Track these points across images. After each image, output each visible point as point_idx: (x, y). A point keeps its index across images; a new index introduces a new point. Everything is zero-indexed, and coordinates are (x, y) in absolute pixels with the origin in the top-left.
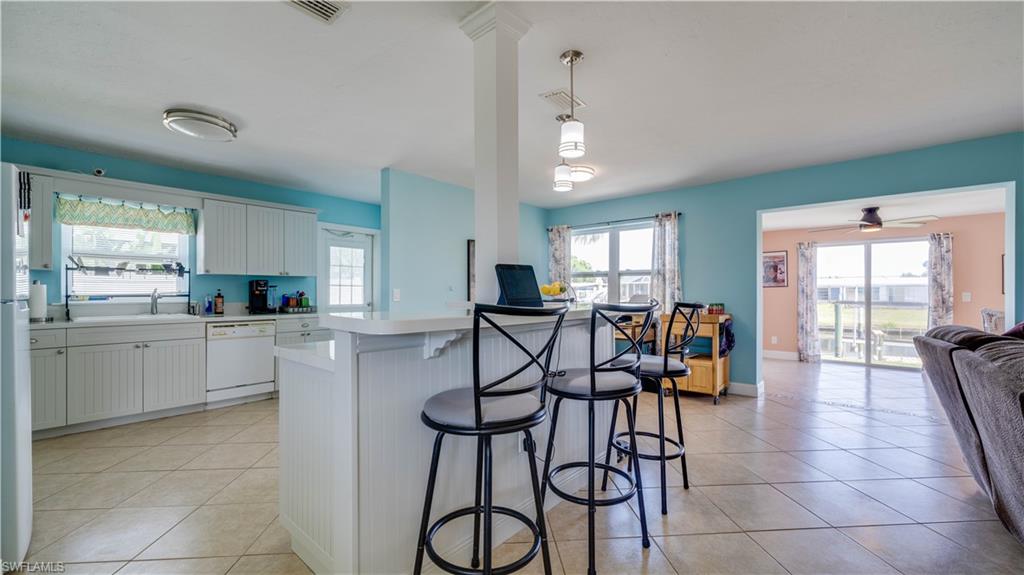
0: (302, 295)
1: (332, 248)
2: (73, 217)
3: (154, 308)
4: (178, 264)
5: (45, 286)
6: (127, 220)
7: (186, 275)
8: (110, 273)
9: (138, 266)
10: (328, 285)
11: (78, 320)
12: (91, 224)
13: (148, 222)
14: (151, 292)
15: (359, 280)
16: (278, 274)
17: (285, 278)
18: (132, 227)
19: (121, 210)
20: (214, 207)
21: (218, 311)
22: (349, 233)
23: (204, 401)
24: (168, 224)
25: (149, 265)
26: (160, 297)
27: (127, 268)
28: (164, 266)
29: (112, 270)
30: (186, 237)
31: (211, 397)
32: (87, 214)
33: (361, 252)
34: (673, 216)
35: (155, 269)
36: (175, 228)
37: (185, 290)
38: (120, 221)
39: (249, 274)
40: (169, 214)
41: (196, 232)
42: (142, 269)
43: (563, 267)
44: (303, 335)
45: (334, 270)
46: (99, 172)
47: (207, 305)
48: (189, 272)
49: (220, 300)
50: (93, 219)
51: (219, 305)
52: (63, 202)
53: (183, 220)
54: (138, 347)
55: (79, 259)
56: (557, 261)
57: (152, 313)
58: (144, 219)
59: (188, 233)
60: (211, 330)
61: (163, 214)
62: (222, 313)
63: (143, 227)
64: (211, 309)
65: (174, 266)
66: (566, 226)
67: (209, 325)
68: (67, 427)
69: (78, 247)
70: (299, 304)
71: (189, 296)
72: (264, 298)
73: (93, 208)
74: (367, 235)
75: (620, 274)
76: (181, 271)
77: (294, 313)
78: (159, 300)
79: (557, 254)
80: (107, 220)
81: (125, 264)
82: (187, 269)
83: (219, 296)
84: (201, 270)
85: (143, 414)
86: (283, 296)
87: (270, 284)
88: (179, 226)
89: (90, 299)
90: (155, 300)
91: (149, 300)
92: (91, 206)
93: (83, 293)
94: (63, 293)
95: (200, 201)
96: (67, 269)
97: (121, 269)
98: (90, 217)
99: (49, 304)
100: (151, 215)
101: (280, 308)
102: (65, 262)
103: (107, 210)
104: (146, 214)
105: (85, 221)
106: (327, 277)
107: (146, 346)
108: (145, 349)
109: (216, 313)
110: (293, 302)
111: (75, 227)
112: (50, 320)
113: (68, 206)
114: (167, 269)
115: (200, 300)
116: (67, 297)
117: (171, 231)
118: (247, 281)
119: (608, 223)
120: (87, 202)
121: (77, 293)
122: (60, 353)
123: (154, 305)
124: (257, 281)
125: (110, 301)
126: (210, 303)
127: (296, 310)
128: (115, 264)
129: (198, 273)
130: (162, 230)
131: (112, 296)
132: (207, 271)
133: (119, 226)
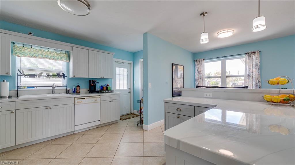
0: (107, 85)
1: (117, 68)
2: (20, 54)
3: (53, 92)
4: (63, 73)
5: (8, 82)
6: (42, 55)
7: (66, 78)
8: (36, 77)
9: (47, 74)
10: (115, 82)
11: (22, 97)
12: (28, 57)
13: (51, 56)
14: (52, 85)
15: (126, 80)
16: (100, 78)
17: (102, 79)
18: (44, 58)
19: (40, 51)
20: (76, 50)
21: (78, 92)
22: (123, 63)
23: (74, 130)
24: (59, 57)
25: (51, 74)
26: (56, 87)
27: (42, 75)
28: (57, 74)
29: (36, 75)
30: (65, 63)
31: (76, 128)
32: (26, 52)
33: (126, 70)
34: (257, 52)
35: (54, 75)
36: (61, 59)
37: (65, 84)
38: (40, 56)
39: (89, 77)
40: (59, 53)
41: (69, 61)
42: (48, 75)
43: (201, 74)
44: (110, 101)
45: (117, 76)
46: (30, 34)
47: (74, 90)
48: (67, 77)
49: (78, 88)
50: (29, 54)
51: (78, 90)
52: (16, 47)
53: (64, 56)
54: (47, 109)
55: (23, 71)
56: (199, 72)
57: (53, 93)
58: (50, 55)
59: (66, 61)
60: (76, 101)
61: (56, 53)
62: (79, 93)
63: (49, 58)
64: (75, 91)
65: (61, 74)
66: (202, 59)
67: (75, 98)
68: (16, 146)
69: (22, 66)
70: (107, 89)
71: (67, 86)
72: (95, 86)
73: (29, 50)
74: (128, 63)
75: (227, 77)
76: (64, 76)
77: (106, 93)
78: (55, 88)
79: (199, 70)
80: (34, 55)
81: (42, 73)
82: (66, 76)
83: (78, 86)
84: (71, 76)
85: (49, 137)
86: (101, 86)
87: (97, 81)
88: (63, 58)
89: (27, 88)
90: (54, 88)
91: (51, 88)
92: (27, 49)
93: (25, 85)
94: (16, 86)
95: (71, 48)
96: (18, 75)
97: (40, 75)
98: (28, 53)
99: (10, 90)
100: (52, 53)
101: (100, 91)
102: (17, 72)
103: (35, 51)
104: (50, 53)
105: (25, 55)
106: (116, 79)
107: (50, 108)
108: (50, 109)
109: (77, 93)
110: (105, 89)
111: (22, 58)
112: (10, 97)
113: (18, 49)
114: (58, 75)
115: (71, 88)
116: (18, 87)
117: (60, 60)
118: (88, 80)
119: (222, 57)
120: (26, 47)
121: (22, 85)
122: (12, 112)
123: (53, 90)
124: (92, 80)
125: (36, 88)
126: (75, 89)
127: (106, 91)
128: (38, 73)
129: (70, 77)
130: (56, 60)
131: (37, 87)
132: (74, 76)
133: (39, 58)
